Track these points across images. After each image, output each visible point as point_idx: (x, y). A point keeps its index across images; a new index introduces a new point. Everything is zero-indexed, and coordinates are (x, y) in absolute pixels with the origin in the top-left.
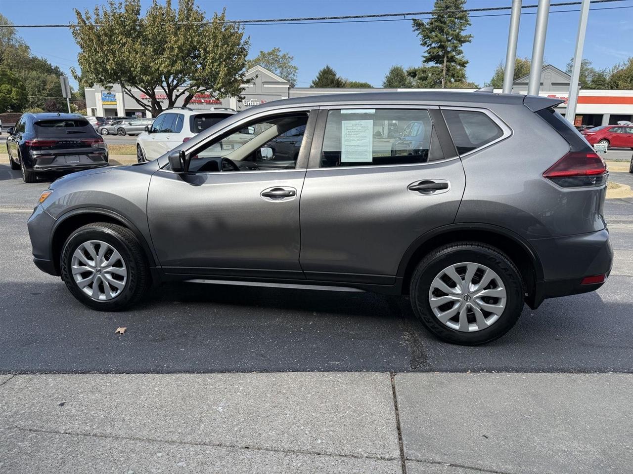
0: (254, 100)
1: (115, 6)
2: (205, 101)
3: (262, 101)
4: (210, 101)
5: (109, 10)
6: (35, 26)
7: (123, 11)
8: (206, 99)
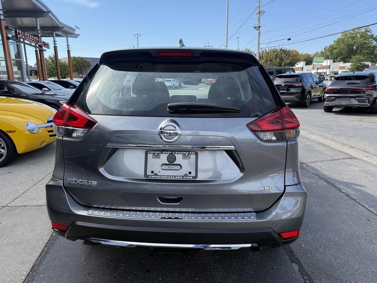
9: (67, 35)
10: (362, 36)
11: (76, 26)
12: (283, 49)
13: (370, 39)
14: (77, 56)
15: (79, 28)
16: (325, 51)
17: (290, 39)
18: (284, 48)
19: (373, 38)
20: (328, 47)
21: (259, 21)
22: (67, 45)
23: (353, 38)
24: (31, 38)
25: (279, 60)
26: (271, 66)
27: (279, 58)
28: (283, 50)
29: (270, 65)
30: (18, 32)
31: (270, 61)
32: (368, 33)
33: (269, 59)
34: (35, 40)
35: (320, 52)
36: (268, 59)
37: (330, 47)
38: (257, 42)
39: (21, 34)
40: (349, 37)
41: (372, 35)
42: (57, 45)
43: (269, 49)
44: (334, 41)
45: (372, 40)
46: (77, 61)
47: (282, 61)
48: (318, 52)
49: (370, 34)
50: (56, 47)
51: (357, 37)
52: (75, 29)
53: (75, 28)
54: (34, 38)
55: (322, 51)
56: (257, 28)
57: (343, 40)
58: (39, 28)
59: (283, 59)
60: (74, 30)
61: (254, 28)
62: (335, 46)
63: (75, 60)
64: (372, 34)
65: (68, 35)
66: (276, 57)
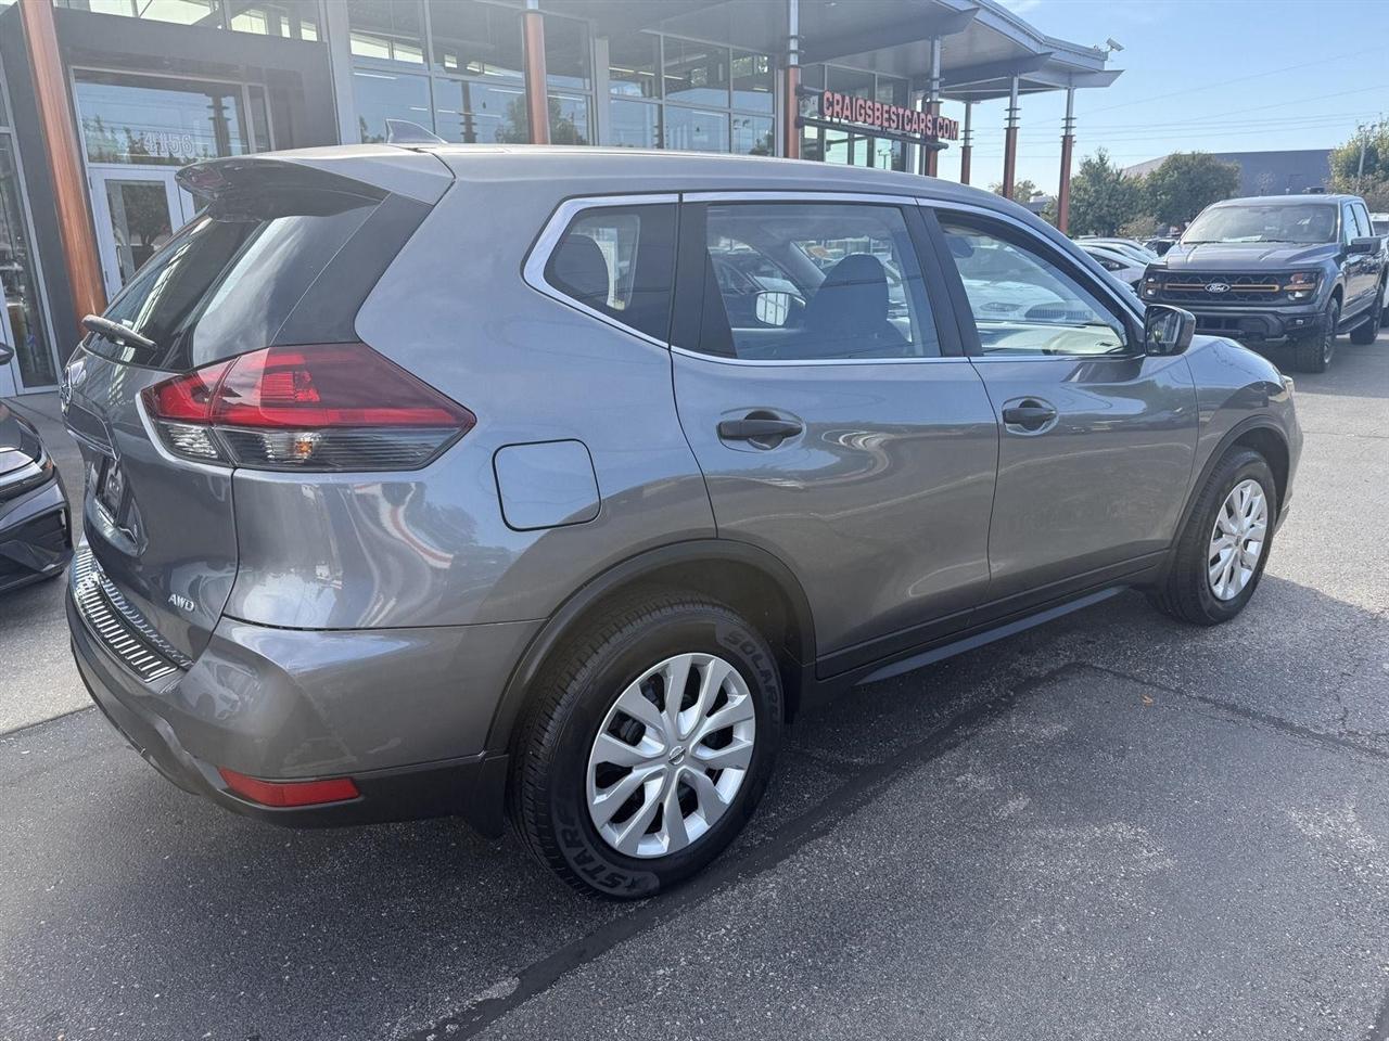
9: (1070, 79)
11: (1109, 42)
14: (1187, 151)
15: (1119, 48)
22: (1065, 117)
24: (877, 114)
30: (828, 99)
34: (898, 115)
39: (838, 104)
42: (1018, 123)
46: (1185, 168)
50: (1012, 131)
52: (1107, 53)
53: (1105, 48)
54: (893, 109)
58: (936, 74)
60: (1103, 57)
63: (1176, 168)
65: (1076, 80)
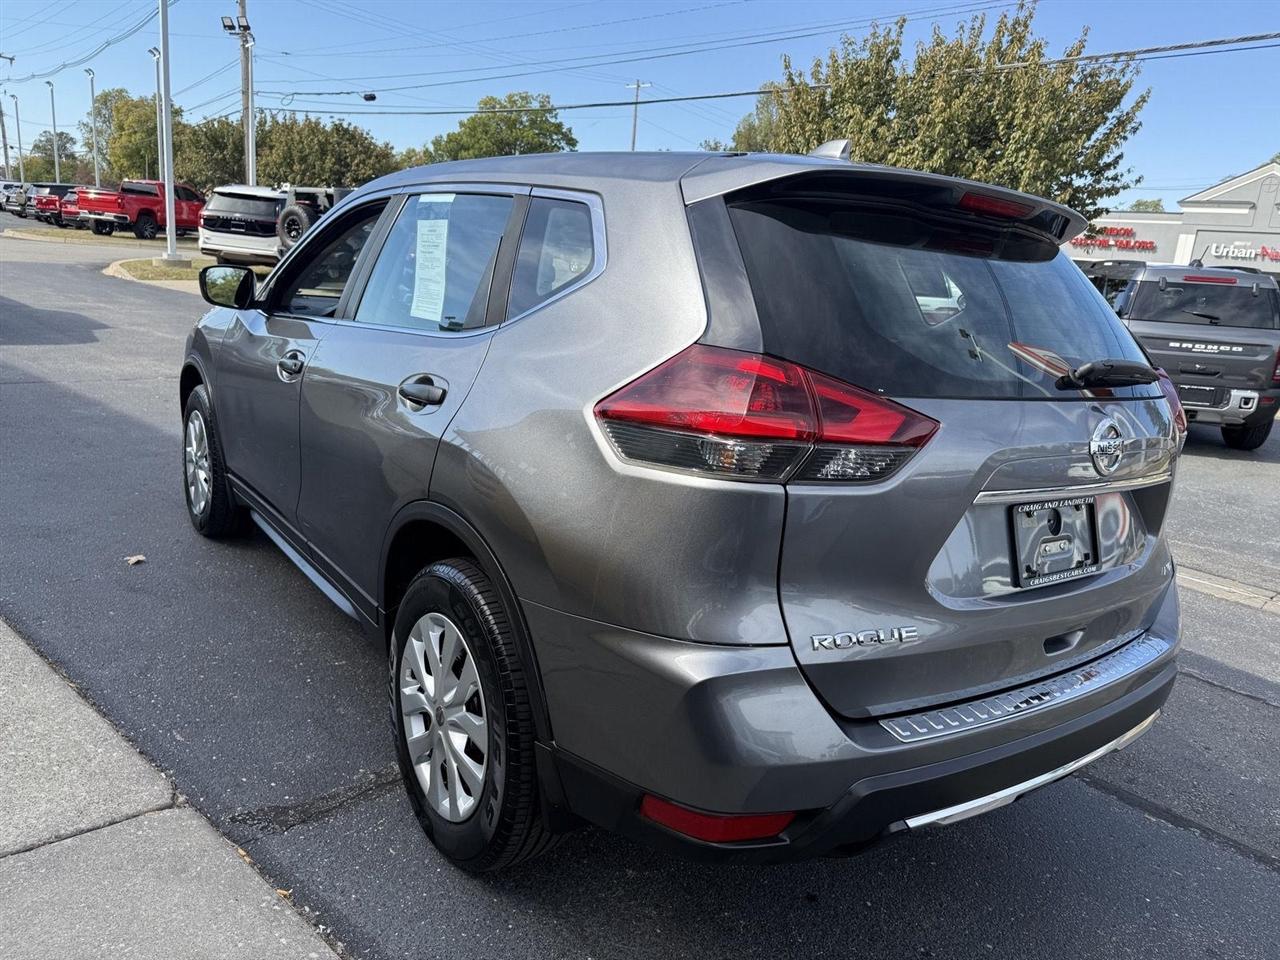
0: (1243, 244)
1: (854, 46)
2: (1116, 242)
3: (1263, 248)
4: (1128, 243)
5: (840, 55)
6: (732, 95)
7: (866, 55)
8: (1122, 239)
10: (533, 122)
12: (345, 125)
13: (555, 137)
16: (436, 150)
17: (371, 98)
18: (350, 124)
19: (562, 134)
20: (445, 138)
21: (243, 7)
23: (512, 124)
25: (334, 164)
26: (306, 178)
27: (333, 155)
28: (346, 131)
29: (304, 174)
31: (303, 160)
32: (548, 115)
33: (296, 155)
35: (419, 149)
36: (294, 153)
37: (451, 140)
38: (239, 83)
40: (502, 120)
41: (559, 126)
43: (287, 118)
44: (462, 124)
45: (558, 140)
47: (344, 170)
48: (414, 151)
49: (553, 120)
51: (521, 123)
55: (427, 149)
56: (237, 30)
57: (485, 125)
59: (349, 160)
61: (225, 26)
62: (465, 139)
64: (558, 121)
66: (323, 152)
